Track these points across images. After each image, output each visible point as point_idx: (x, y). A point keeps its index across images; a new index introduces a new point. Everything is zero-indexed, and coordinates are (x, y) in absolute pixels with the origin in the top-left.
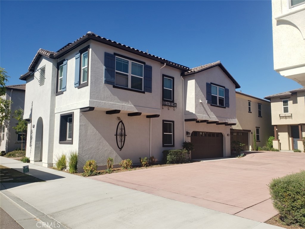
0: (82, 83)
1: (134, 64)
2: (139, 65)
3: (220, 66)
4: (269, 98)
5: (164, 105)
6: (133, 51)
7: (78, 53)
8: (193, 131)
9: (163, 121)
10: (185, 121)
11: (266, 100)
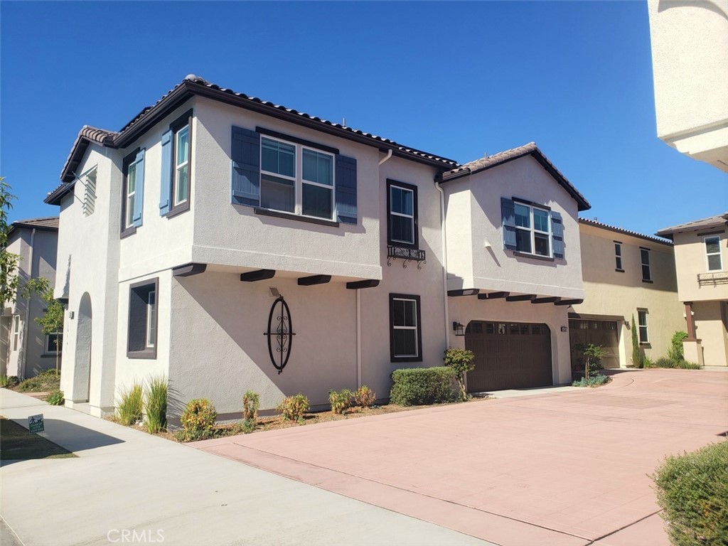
0: (176, 204)
1: (310, 153)
2: (321, 156)
3: (535, 154)
4: (669, 235)
5: (391, 256)
6: (305, 121)
7: (168, 131)
8: (472, 321)
9: (392, 296)
10: (449, 295)
11: (661, 239)
